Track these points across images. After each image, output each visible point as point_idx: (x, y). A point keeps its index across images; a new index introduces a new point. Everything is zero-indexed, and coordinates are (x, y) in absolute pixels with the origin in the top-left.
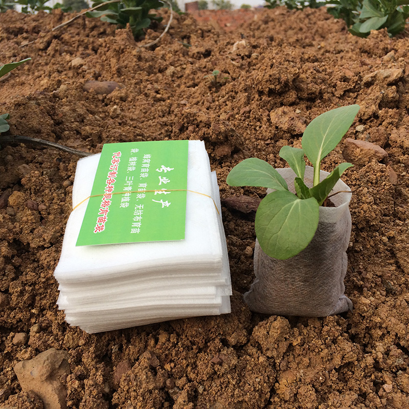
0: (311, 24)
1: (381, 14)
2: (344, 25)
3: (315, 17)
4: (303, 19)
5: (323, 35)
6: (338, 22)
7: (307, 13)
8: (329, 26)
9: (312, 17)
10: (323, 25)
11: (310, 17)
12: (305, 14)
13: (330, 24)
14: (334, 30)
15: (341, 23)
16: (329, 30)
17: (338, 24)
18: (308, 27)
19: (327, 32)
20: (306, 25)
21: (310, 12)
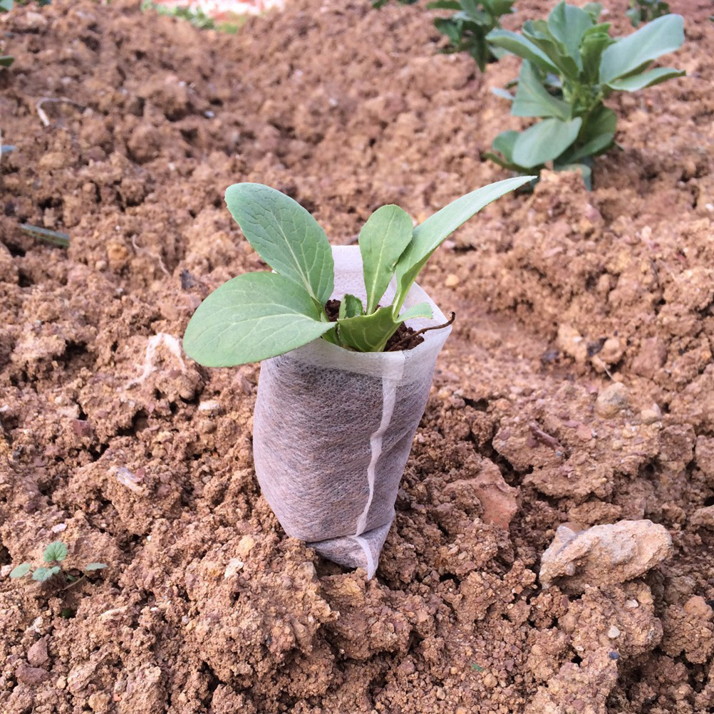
0: (399, 50)
1: (562, 109)
2: (471, 68)
3: (407, 32)
4: (380, 37)
5: (428, 93)
6: (458, 61)
7: (390, 21)
8: (438, 70)
9: (400, 30)
10: (425, 67)
11: (396, 31)
12: (385, 24)
13: (440, 64)
14: (450, 82)
15: (464, 64)
16: (440, 80)
17: (459, 65)
18: (393, 59)
19: (436, 86)
20: (387, 53)
21: (396, 17)
